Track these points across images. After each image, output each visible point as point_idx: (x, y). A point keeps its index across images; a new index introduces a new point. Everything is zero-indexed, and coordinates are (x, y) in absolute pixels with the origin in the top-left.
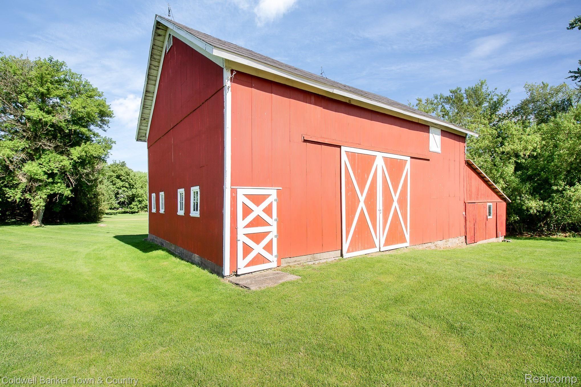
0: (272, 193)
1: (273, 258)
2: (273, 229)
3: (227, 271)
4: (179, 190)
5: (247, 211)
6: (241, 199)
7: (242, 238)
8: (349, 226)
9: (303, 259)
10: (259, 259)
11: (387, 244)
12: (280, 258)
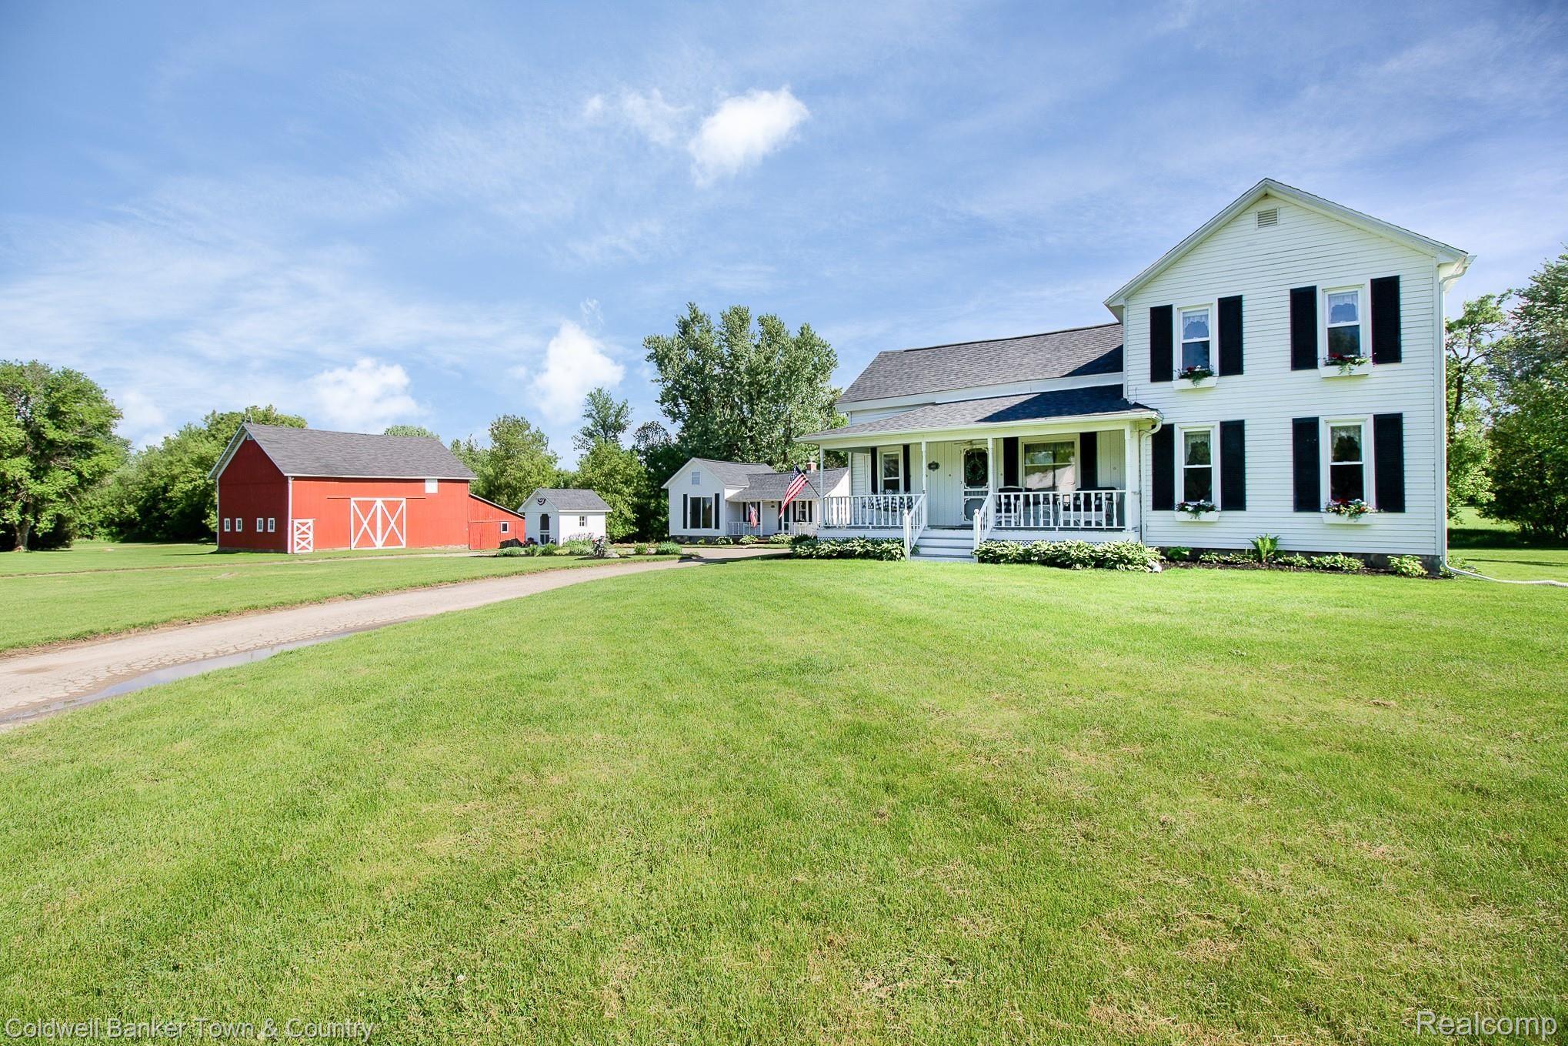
0: (310, 522)
1: (311, 549)
2: (311, 535)
3: (289, 551)
4: (258, 519)
5: (298, 529)
6: (296, 524)
7: (296, 539)
8: (356, 535)
9: (327, 550)
10: (304, 548)
11: (385, 544)
12: (314, 548)
